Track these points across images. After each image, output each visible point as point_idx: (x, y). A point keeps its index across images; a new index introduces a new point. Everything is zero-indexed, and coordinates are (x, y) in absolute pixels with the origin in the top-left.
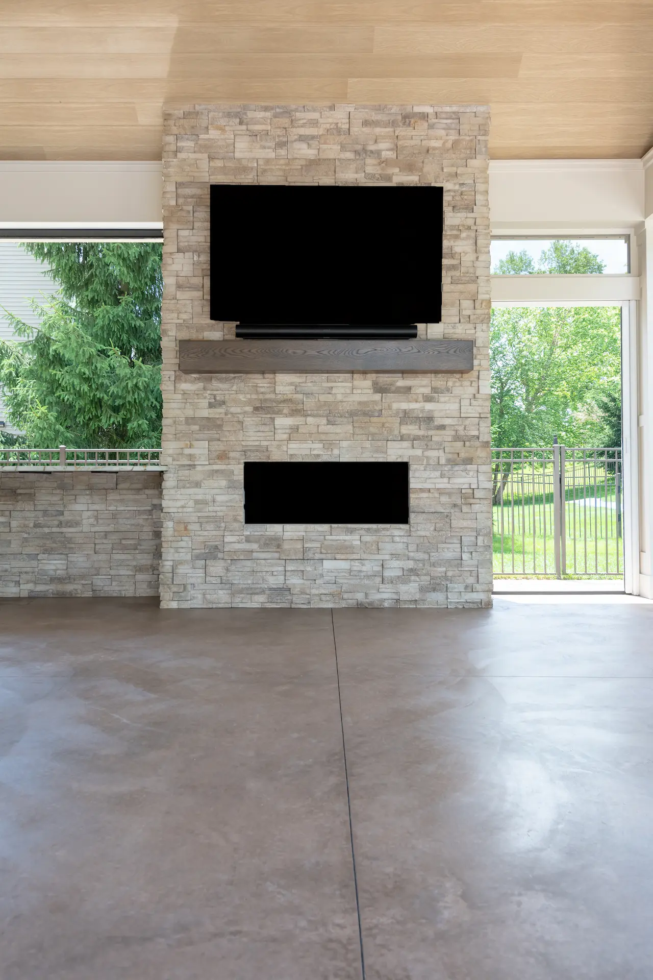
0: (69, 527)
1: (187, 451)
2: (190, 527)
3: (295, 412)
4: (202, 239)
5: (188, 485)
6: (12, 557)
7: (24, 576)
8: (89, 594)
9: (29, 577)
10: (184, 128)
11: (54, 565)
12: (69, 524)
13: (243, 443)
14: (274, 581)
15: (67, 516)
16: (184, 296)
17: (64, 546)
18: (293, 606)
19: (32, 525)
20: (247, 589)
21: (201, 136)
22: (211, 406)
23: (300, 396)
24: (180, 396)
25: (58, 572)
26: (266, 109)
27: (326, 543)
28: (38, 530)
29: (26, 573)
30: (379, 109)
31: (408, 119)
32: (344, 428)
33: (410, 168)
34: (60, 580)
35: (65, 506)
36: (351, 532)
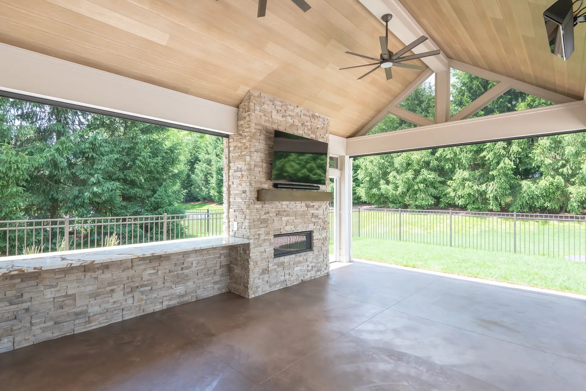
0: (187, 269)
1: (258, 232)
2: (258, 263)
3: (288, 215)
4: (262, 147)
5: (258, 246)
6: (159, 290)
7: (165, 298)
8: (194, 299)
9: (167, 298)
10: (257, 101)
11: (180, 289)
12: (187, 268)
13: (274, 228)
14: (282, 278)
15: (185, 265)
16: (257, 169)
17: (183, 279)
18: (288, 286)
19: (168, 272)
20: (274, 283)
21: (263, 106)
22: (265, 214)
23: (289, 209)
24: (255, 210)
25: (181, 292)
26: (281, 102)
27: (295, 261)
28: (171, 274)
29: (166, 296)
30: (308, 111)
31: (313, 116)
32: (299, 221)
33: (313, 132)
34: (183, 296)
35: (184, 260)
36: (300, 256)
